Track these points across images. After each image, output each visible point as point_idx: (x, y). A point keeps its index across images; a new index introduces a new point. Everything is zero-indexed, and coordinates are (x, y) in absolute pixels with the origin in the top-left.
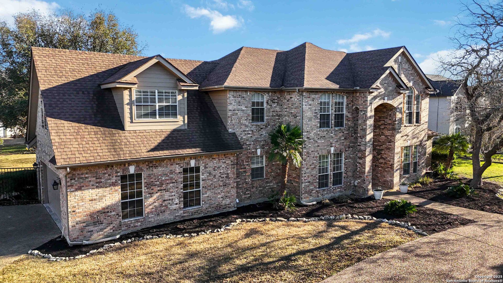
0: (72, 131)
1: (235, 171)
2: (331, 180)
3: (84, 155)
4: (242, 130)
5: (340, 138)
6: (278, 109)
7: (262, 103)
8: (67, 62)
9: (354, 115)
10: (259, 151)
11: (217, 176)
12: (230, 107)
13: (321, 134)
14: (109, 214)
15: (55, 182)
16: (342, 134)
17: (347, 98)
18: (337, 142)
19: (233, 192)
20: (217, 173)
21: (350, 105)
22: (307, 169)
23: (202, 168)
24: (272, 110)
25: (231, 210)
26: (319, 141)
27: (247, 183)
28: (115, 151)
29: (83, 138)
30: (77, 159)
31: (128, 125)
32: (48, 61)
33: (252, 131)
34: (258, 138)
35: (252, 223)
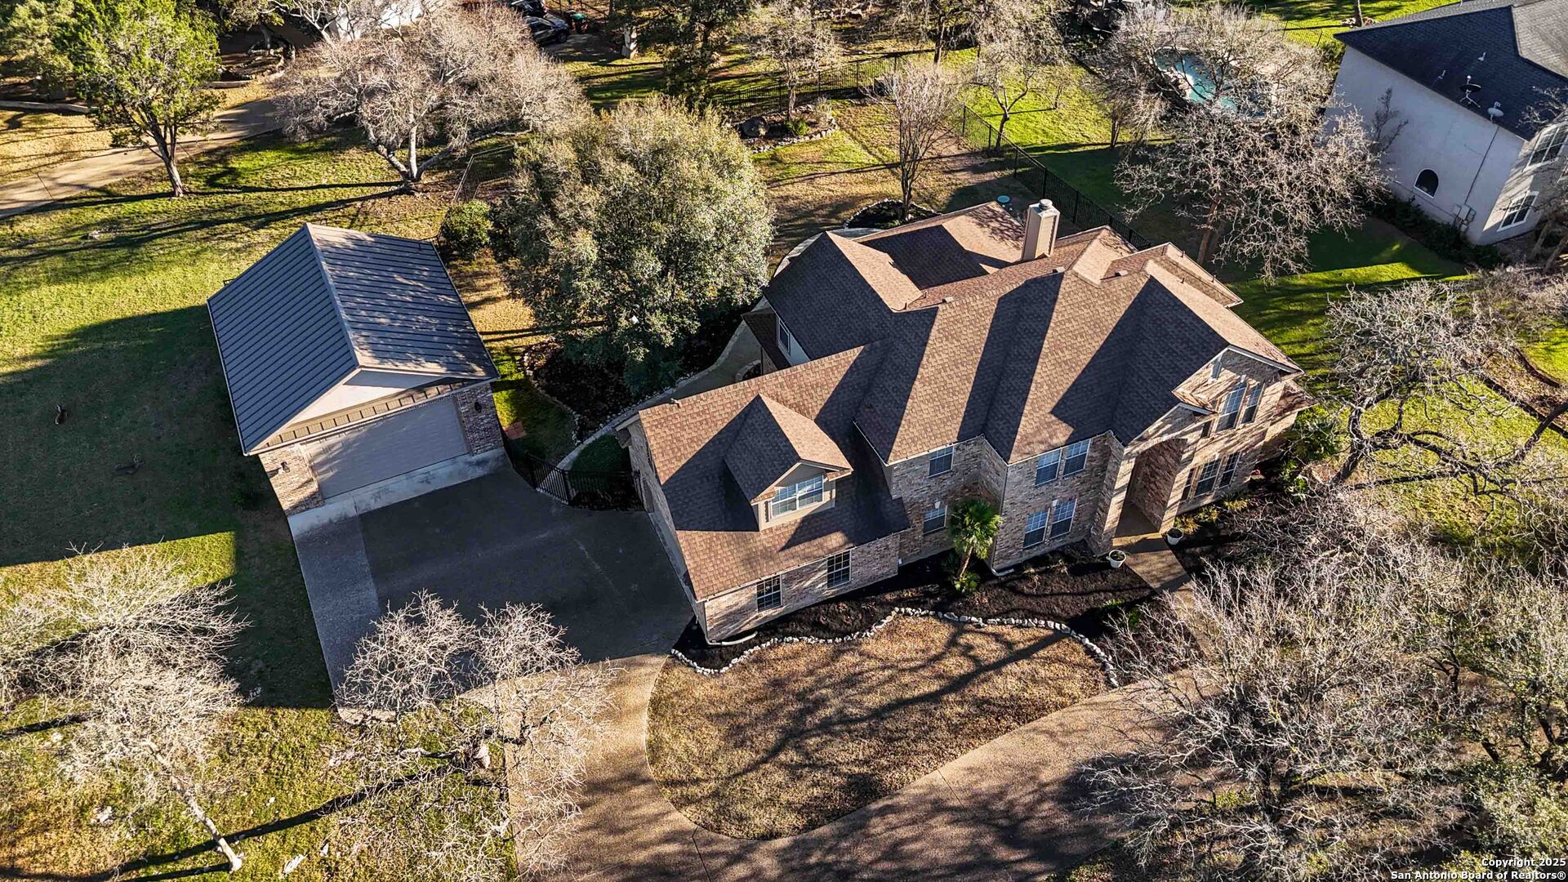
0: (705, 546)
1: (898, 540)
2: (1047, 533)
4: (913, 490)
5: (1072, 487)
8: (683, 428)
9: (1104, 457)
10: (938, 504)
14: (746, 611)
16: (1077, 480)
18: (1066, 491)
23: (852, 554)
25: (889, 578)
29: (716, 555)
31: (763, 525)
32: (662, 434)
33: (929, 486)
34: (938, 491)
35: (910, 619)
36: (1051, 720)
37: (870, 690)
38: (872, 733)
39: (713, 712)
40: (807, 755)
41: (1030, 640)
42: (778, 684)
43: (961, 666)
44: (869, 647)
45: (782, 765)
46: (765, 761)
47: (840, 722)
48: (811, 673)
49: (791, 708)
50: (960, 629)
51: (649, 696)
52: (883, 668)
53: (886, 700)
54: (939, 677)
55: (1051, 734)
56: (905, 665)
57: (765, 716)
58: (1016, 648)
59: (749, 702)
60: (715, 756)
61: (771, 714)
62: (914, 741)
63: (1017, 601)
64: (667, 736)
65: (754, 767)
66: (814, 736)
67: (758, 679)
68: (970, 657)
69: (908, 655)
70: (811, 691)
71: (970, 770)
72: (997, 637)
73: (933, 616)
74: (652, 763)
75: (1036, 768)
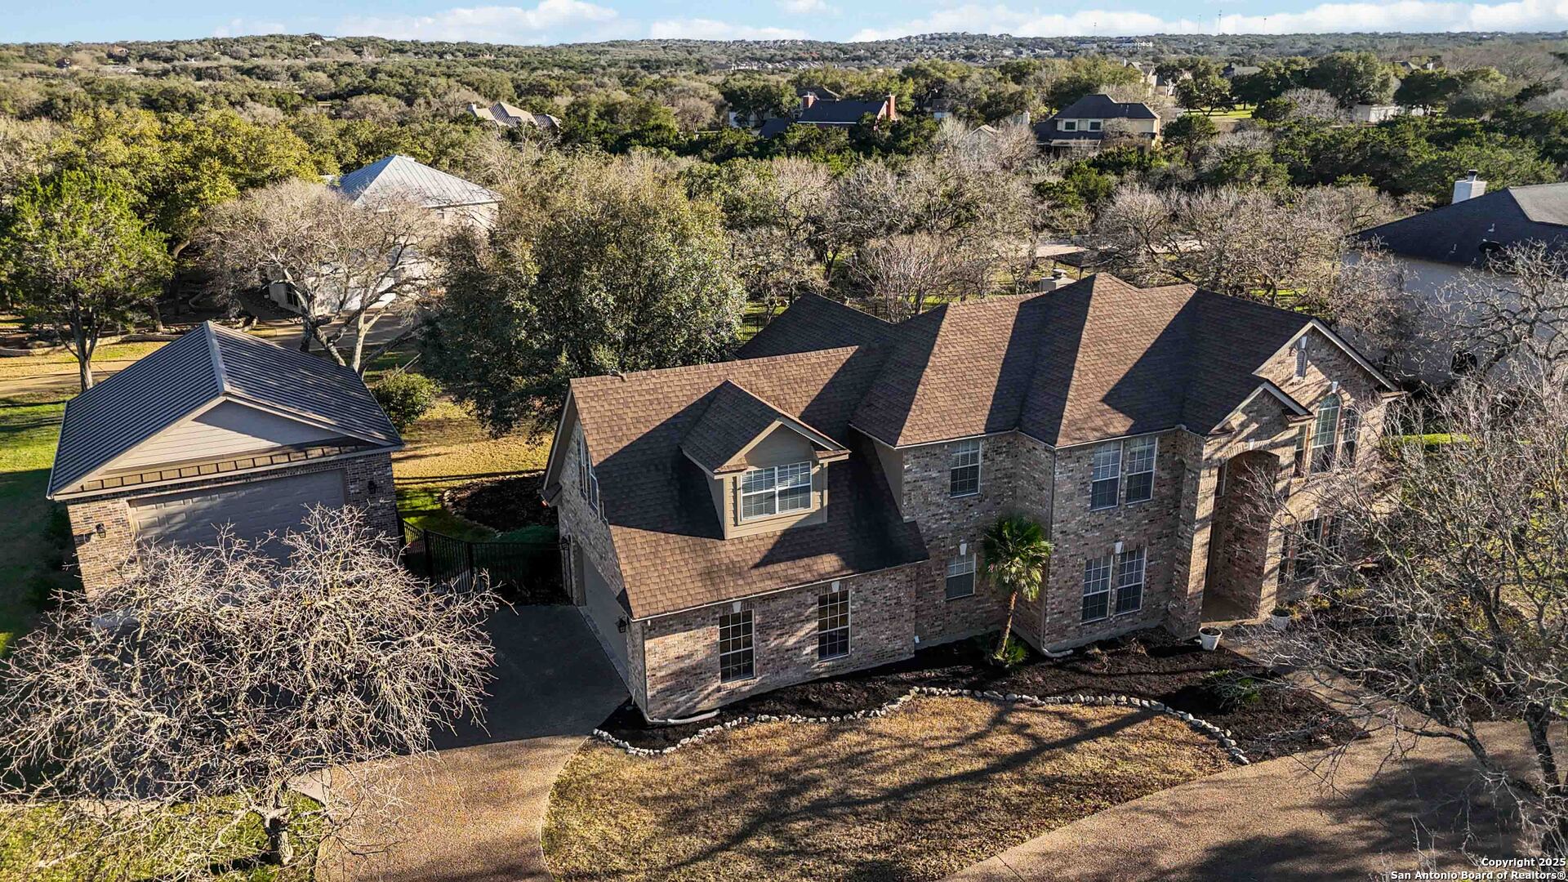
0: (648, 550)
1: (913, 591)
2: (1112, 603)
3: (669, 595)
4: (930, 513)
5: (1138, 524)
6: (1008, 464)
7: (975, 456)
8: (626, 405)
9: (1176, 473)
10: (963, 548)
11: (879, 604)
12: (908, 477)
13: (1094, 520)
14: (703, 676)
15: (621, 621)
16: (1144, 514)
17: (1161, 441)
18: (1131, 530)
19: (909, 628)
20: (880, 599)
21: (1166, 455)
22: (1058, 589)
23: (851, 593)
24: (993, 469)
25: (904, 659)
26: (1089, 535)
27: (936, 607)
28: (713, 584)
29: (664, 563)
30: (660, 605)
31: (731, 532)
32: (599, 408)
33: (951, 513)
34: (963, 524)
35: (937, 699)
36: (1160, 798)
37: (884, 769)
38: (889, 814)
39: (648, 794)
40: (792, 841)
41: (1109, 718)
42: (746, 764)
43: (1015, 743)
44: (880, 727)
45: (751, 853)
46: (724, 848)
47: (841, 804)
48: (796, 752)
49: (766, 789)
50: (1008, 707)
51: (555, 779)
52: (903, 747)
53: (907, 780)
54: (985, 755)
55: (1164, 815)
56: (933, 743)
57: (727, 798)
58: (1090, 726)
59: (703, 783)
60: (647, 843)
61: (736, 796)
62: (955, 823)
63: (1081, 680)
64: (575, 823)
65: (707, 854)
66: (803, 819)
67: (716, 760)
68: (1028, 735)
69: (938, 734)
70: (797, 770)
71: (1047, 855)
72: (1061, 716)
73: (970, 696)
74: (548, 853)
75: (1147, 851)
